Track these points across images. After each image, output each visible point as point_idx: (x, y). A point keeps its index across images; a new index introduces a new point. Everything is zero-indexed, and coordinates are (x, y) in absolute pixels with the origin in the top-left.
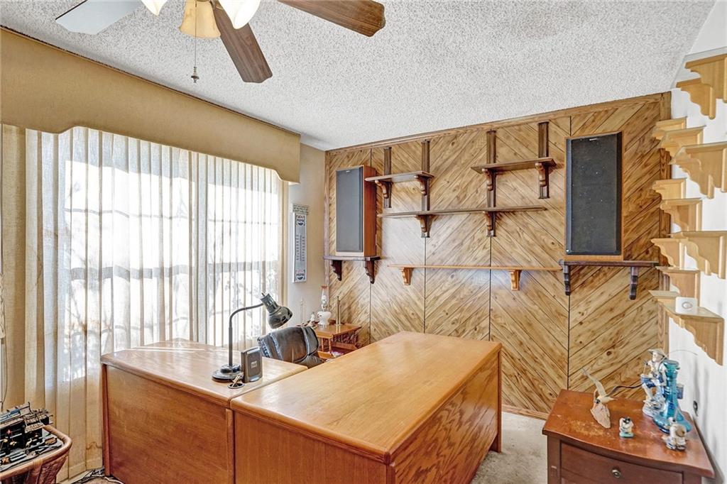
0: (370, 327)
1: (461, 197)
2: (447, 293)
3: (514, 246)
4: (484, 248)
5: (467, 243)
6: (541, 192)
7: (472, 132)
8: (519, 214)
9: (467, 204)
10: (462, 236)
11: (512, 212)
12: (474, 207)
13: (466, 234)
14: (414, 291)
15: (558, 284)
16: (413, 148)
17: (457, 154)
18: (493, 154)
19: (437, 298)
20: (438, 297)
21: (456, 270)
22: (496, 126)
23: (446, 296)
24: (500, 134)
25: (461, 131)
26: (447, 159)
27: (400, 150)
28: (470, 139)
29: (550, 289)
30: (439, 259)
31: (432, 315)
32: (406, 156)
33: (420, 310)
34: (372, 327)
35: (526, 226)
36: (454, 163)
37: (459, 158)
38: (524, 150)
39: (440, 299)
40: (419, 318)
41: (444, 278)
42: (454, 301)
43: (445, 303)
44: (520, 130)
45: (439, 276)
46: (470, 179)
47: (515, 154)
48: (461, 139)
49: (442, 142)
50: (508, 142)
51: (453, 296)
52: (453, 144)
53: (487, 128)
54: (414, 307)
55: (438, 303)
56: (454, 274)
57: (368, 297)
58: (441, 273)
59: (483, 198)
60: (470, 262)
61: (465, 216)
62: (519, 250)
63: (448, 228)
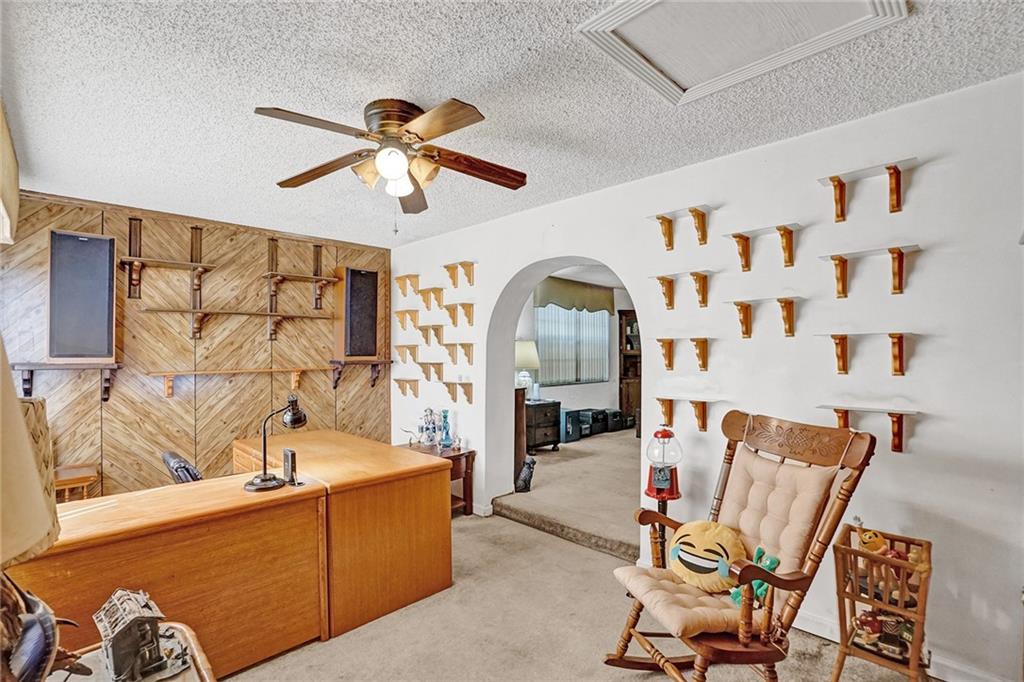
0: (101, 464)
1: (240, 299)
2: (225, 400)
3: (293, 349)
4: (265, 351)
5: (247, 347)
6: (317, 304)
7: (253, 234)
8: (297, 321)
9: (247, 306)
10: (241, 339)
11: (291, 319)
12: (254, 310)
13: (246, 337)
14: (180, 403)
15: (328, 381)
16: (178, 229)
17: (237, 251)
18: (273, 261)
19: (211, 408)
20: (213, 406)
21: (234, 375)
22: (277, 235)
23: (223, 404)
24: (281, 243)
25: (242, 229)
26: (224, 255)
27: (157, 227)
28: (251, 240)
29: (321, 384)
30: (213, 364)
31: (207, 427)
32: (167, 237)
33: (189, 425)
34: (105, 462)
35: (303, 331)
36: (232, 261)
37: (239, 256)
38: (302, 265)
39: (216, 408)
40: (187, 434)
41: (221, 384)
42: (233, 408)
43: (222, 411)
44: (298, 245)
45: (213, 384)
46: (250, 282)
47: (294, 266)
48: (241, 237)
49: (218, 234)
50: (289, 254)
51: (232, 402)
52: (232, 240)
53: (271, 235)
54: (180, 422)
55: (213, 413)
56: (233, 378)
57: (96, 421)
58: (216, 380)
59: (265, 303)
60: (251, 367)
61: (245, 317)
62: (297, 352)
63: (224, 329)
